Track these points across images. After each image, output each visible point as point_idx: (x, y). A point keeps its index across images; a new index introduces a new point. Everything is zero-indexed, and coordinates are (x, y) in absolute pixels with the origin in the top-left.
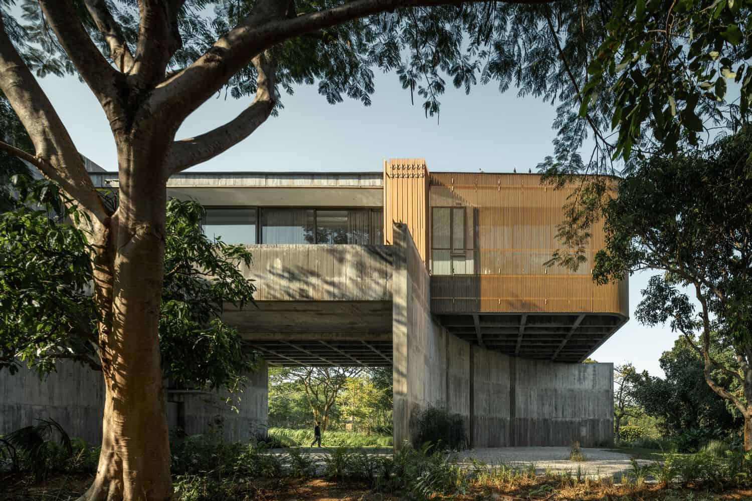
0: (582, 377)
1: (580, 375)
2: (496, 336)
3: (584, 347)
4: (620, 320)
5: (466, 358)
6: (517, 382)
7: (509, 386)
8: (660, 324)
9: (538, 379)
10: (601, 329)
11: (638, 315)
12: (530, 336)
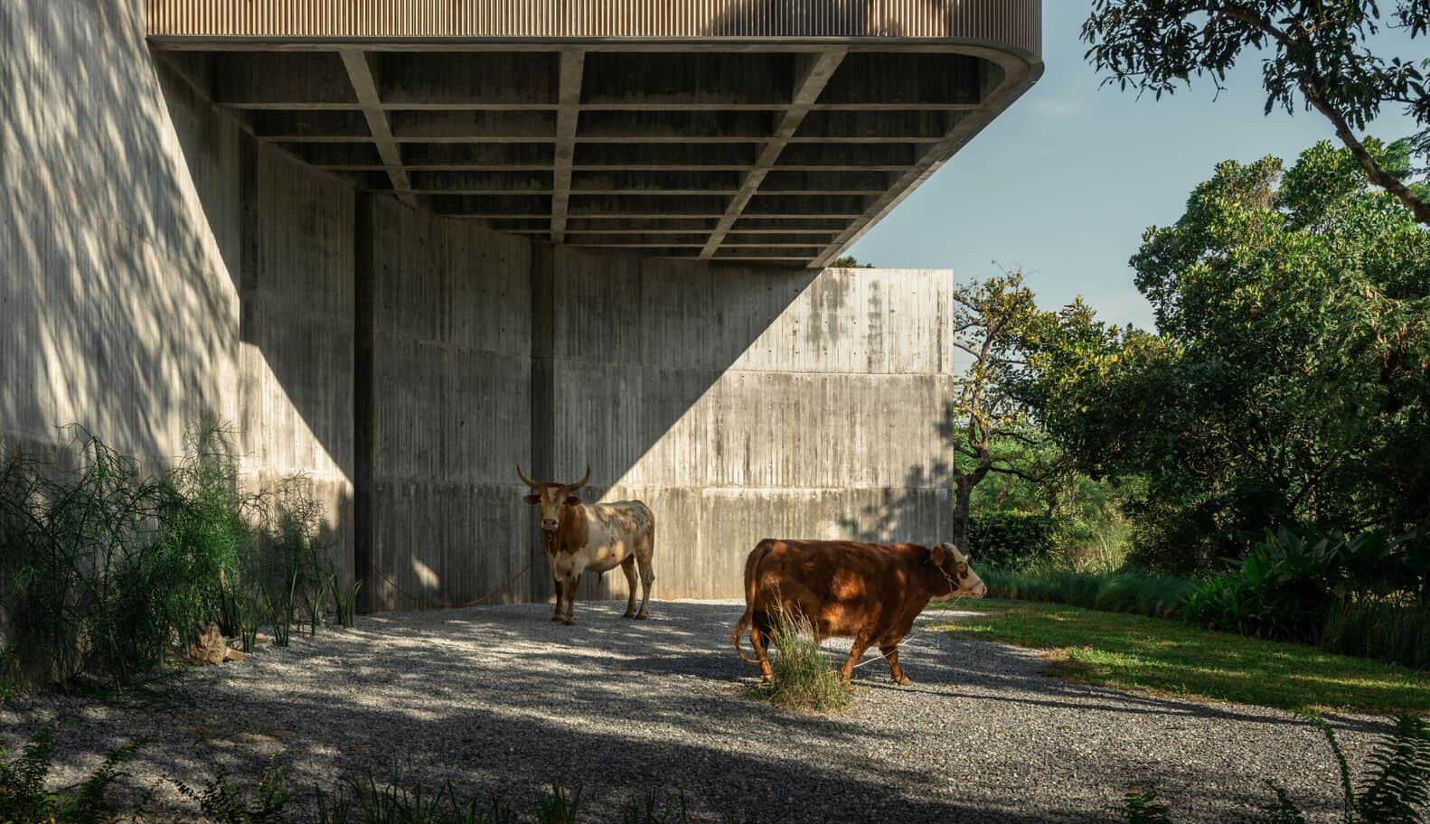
0: (825, 328)
1: (815, 316)
2: (464, 152)
3: (837, 205)
4: (1000, 72)
5: (341, 247)
6: (561, 344)
7: (526, 360)
8: (1202, 80)
9: (646, 332)
10: (909, 123)
11: (1099, 39)
12: (611, 153)
